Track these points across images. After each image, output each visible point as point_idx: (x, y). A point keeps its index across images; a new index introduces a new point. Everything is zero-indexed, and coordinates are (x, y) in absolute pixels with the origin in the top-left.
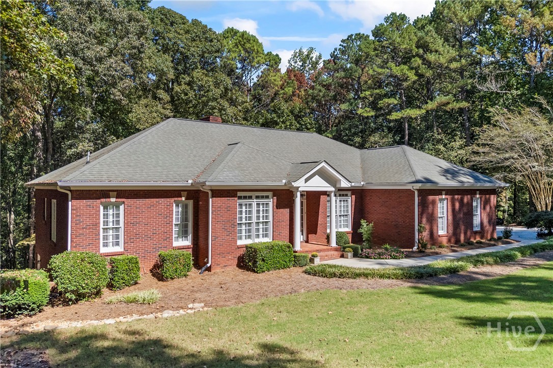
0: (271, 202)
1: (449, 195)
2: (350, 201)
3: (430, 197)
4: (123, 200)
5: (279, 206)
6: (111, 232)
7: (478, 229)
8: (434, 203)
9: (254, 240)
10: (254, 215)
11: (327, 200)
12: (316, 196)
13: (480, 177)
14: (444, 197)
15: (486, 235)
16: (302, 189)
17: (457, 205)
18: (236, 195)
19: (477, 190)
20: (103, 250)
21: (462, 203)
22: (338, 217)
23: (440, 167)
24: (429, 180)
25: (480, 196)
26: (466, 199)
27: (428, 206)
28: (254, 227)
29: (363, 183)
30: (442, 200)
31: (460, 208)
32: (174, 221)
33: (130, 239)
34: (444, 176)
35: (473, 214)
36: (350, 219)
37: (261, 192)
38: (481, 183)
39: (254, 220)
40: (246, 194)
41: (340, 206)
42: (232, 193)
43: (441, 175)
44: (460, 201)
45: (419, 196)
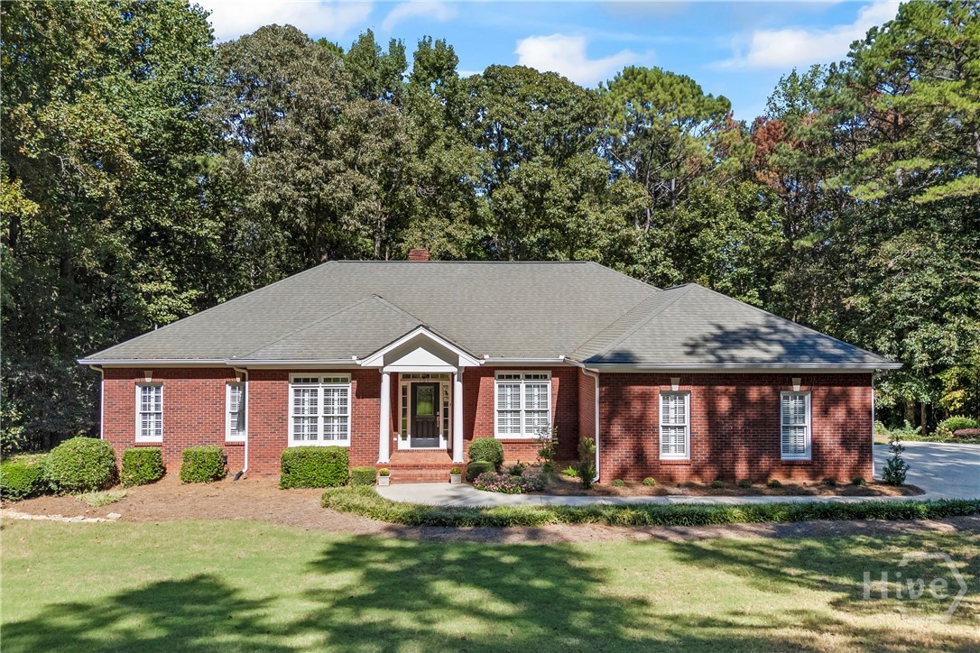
0: (350, 387)
1: (695, 385)
2: (549, 386)
3: (632, 387)
4: (161, 380)
5: (360, 394)
6: (153, 418)
7: (807, 457)
8: (646, 399)
9: (321, 442)
10: (321, 406)
11: (496, 386)
12: (471, 378)
13: (821, 348)
14: (675, 388)
15: (829, 471)
16: (389, 369)
17: (724, 404)
18: (286, 378)
19: (796, 375)
20: (140, 439)
21: (740, 401)
22: (523, 414)
23: (720, 327)
24: (623, 357)
25: (805, 388)
26: (754, 393)
27: (627, 404)
28: (321, 423)
29: (562, 357)
30: (676, 394)
31: (733, 412)
32: (228, 409)
33: (170, 428)
34: (695, 346)
35: (782, 424)
36: (550, 418)
37: (331, 374)
38: (793, 361)
39: (321, 413)
40: (307, 375)
41: (529, 396)
42: (279, 374)
43: (686, 345)
44: (732, 398)
45: (601, 385)
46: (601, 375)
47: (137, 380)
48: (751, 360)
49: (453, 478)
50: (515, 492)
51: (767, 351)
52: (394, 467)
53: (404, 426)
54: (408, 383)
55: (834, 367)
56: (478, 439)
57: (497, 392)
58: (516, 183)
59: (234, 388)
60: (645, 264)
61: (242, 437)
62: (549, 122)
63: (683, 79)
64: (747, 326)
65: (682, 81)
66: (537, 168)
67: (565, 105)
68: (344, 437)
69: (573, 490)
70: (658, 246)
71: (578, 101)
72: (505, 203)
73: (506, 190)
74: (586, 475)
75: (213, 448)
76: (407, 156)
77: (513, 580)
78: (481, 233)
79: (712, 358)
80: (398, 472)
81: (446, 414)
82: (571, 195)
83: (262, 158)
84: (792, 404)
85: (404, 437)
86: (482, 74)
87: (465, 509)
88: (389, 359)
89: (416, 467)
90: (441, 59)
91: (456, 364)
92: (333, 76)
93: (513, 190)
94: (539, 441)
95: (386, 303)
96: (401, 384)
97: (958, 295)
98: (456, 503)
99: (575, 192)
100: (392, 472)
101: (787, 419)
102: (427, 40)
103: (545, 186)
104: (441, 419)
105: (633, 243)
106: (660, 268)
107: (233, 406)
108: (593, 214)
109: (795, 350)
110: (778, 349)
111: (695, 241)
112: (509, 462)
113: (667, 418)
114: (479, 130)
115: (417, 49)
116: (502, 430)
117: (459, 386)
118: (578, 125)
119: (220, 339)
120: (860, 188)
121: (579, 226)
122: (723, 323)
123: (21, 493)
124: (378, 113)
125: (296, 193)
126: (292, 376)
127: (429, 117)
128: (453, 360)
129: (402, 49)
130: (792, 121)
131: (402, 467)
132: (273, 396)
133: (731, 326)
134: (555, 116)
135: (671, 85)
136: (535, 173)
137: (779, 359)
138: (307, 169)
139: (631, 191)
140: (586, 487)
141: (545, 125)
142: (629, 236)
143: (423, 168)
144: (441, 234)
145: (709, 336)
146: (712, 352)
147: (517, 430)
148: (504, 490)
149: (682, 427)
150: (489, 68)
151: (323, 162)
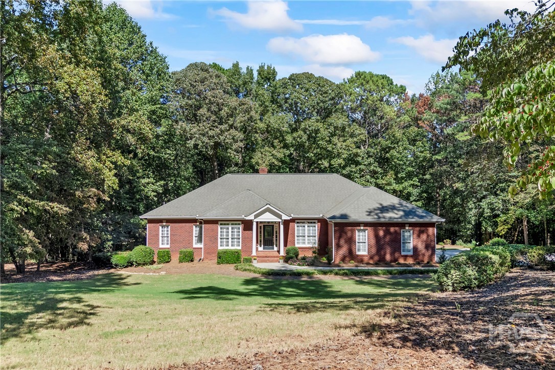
0: (241, 227)
1: (369, 227)
2: (317, 226)
3: (348, 228)
4: (169, 224)
5: (245, 229)
6: (166, 238)
7: (411, 253)
8: (353, 232)
9: (230, 248)
10: (230, 234)
11: (296, 226)
12: (287, 223)
13: (417, 213)
14: (362, 228)
15: (421, 257)
16: (256, 220)
17: (381, 233)
18: (217, 223)
19: (407, 223)
20: (161, 246)
21: (387, 232)
22: (306, 237)
23: (381, 204)
24: (344, 216)
25: (410, 228)
26: (392, 229)
27: (346, 233)
28: (230, 240)
29: (321, 215)
30: (362, 230)
31: (385, 236)
32: (194, 235)
33: (173, 242)
34: (370, 212)
35: (402, 241)
36: (317, 238)
37: (234, 222)
38: (406, 218)
39: (230, 236)
40: (225, 222)
41: (309, 230)
42: (215, 222)
43: (367, 212)
44: (384, 231)
45: (335, 227)
46: (335, 223)
47: (160, 224)
48: (390, 218)
49: (280, 261)
50: (303, 265)
51: (397, 214)
52: (258, 257)
53: (261, 242)
54: (262, 225)
55: (421, 220)
56: (289, 247)
57: (297, 229)
58: (304, 130)
59: (196, 227)
60: (365, 165)
61: (201, 246)
62: (319, 101)
63: (384, 77)
64: (392, 204)
65: (383, 78)
66: (313, 123)
67: (327, 93)
68: (239, 245)
69: (324, 265)
70: (372, 157)
71: (333, 91)
72: (298, 139)
73: (299, 133)
74: (330, 259)
75: (189, 250)
76: (255, 122)
77: (303, 287)
78: (288, 152)
79: (376, 217)
80: (260, 259)
81: (276, 237)
82: (329, 135)
83: (193, 125)
84: (407, 234)
85: (261, 246)
86: (288, 78)
87: (286, 270)
88: (256, 217)
89: (266, 257)
90: (270, 74)
91: (281, 219)
92: (222, 85)
93: (302, 133)
94: (312, 248)
95: (253, 193)
96: (259, 225)
97: (503, 183)
98: (283, 269)
99: (331, 133)
100: (258, 259)
101: (404, 240)
102: (263, 65)
103: (317, 131)
104: (275, 239)
105: (359, 156)
106: (372, 167)
107: (196, 234)
108: (339, 143)
109: (408, 213)
110: (401, 213)
111: (388, 155)
112: (300, 256)
113: (359, 239)
114: (286, 104)
115: (259, 69)
116: (298, 243)
117: (282, 227)
118: (332, 102)
119: (190, 208)
120: (461, 134)
121: (333, 149)
122: (382, 203)
123: (123, 266)
124: (243, 104)
125: (209, 141)
126: (220, 223)
127: (264, 102)
128: (280, 217)
129: (252, 70)
130: (433, 100)
131: (261, 257)
132: (213, 230)
133: (385, 204)
134: (322, 98)
135: (377, 81)
136: (313, 125)
137: (400, 218)
138: (213, 130)
139: (358, 131)
140: (329, 264)
141: (317, 102)
142: (357, 153)
143: (261, 125)
144: (270, 154)
145: (376, 208)
146: (377, 214)
147: (304, 243)
148: (299, 265)
149: (365, 242)
150: (291, 75)
151: (220, 127)
